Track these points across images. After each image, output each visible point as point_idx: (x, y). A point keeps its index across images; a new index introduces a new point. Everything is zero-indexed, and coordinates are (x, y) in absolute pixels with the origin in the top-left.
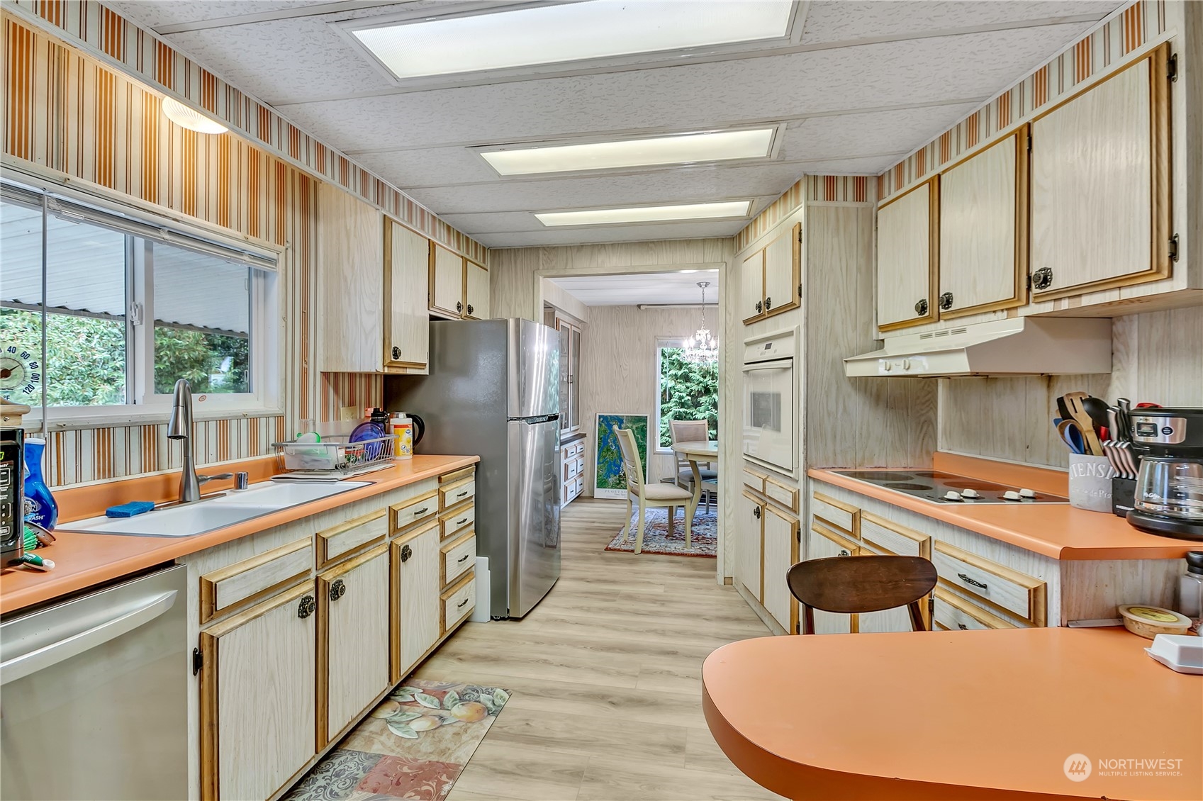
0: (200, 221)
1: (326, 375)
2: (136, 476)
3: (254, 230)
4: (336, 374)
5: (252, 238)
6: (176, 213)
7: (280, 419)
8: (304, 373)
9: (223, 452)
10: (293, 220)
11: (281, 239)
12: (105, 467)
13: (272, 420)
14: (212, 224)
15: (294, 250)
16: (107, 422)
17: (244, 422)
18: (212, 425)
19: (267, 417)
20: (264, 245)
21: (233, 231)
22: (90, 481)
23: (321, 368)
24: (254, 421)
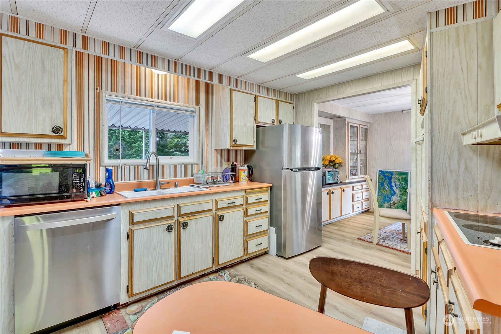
0: (168, 102)
1: (216, 150)
2: (147, 180)
3: (187, 102)
4: (221, 150)
5: (186, 105)
6: (160, 101)
7: (197, 165)
8: (207, 150)
9: (176, 175)
10: (202, 96)
11: (197, 103)
12: (138, 177)
13: (194, 166)
14: (172, 102)
15: (203, 107)
16: (138, 164)
17: (183, 166)
18: (172, 166)
19: (192, 165)
20: (192, 106)
21: (179, 104)
22: (133, 181)
23: (214, 148)
24: (187, 166)
